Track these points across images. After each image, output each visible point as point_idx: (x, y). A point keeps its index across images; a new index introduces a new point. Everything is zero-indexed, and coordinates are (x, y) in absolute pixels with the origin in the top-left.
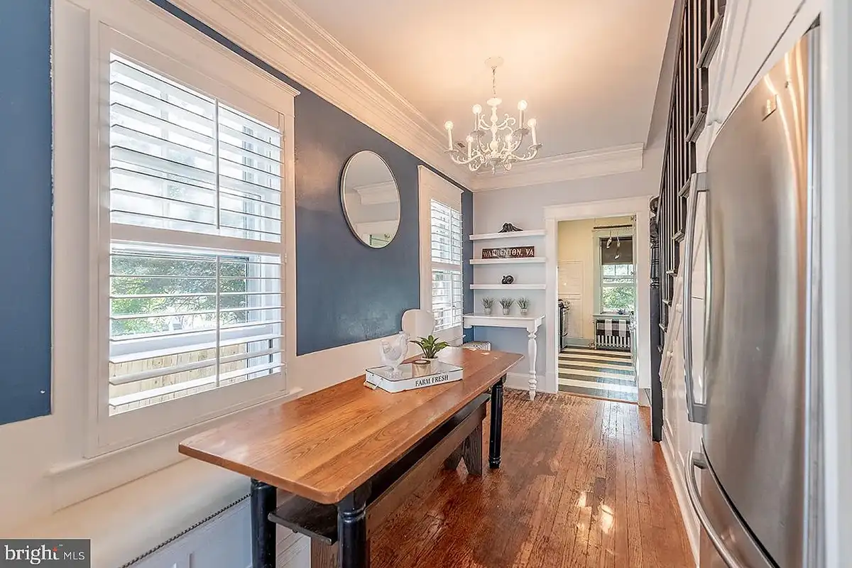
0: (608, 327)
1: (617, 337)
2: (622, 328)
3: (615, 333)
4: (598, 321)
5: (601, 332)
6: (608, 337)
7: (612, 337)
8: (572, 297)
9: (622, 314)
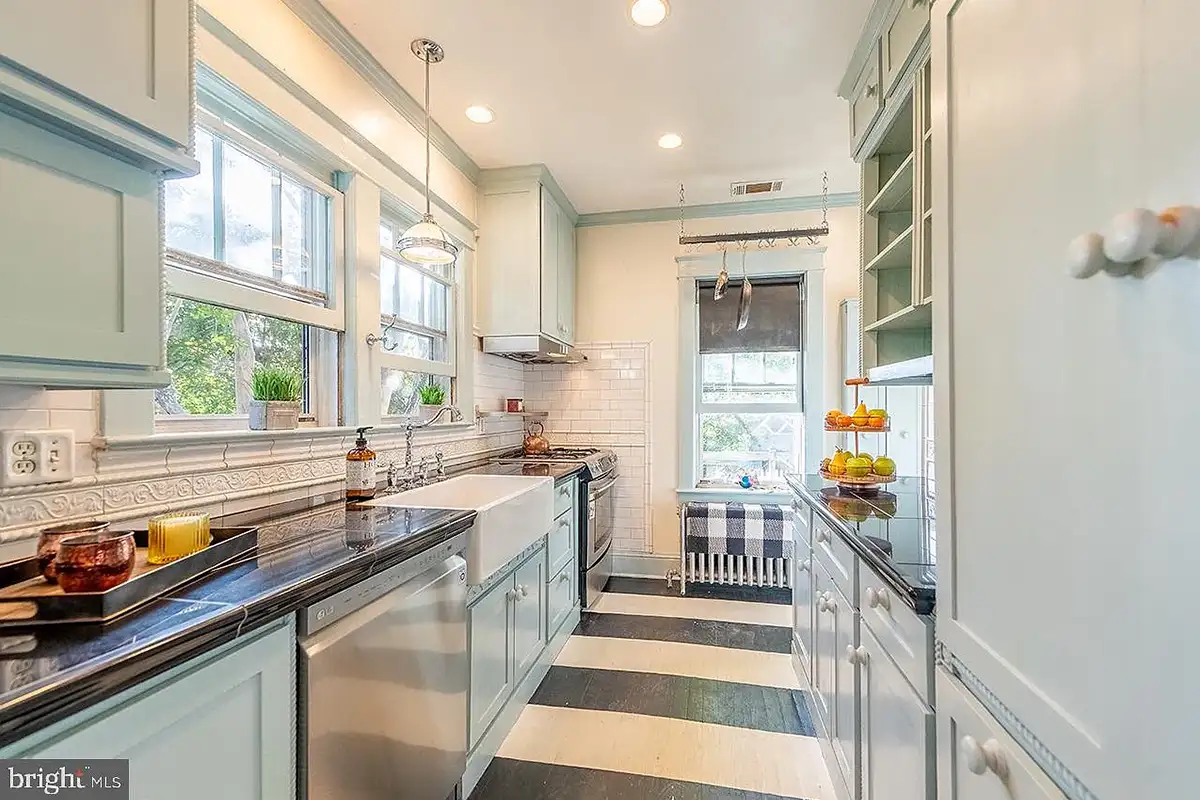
0: (717, 529)
1: (740, 558)
2: (754, 531)
3: (735, 545)
4: (691, 513)
5: (697, 544)
6: (716, 557)
7: (726, 557)
8: (624, 440)
9: (749, 486)
